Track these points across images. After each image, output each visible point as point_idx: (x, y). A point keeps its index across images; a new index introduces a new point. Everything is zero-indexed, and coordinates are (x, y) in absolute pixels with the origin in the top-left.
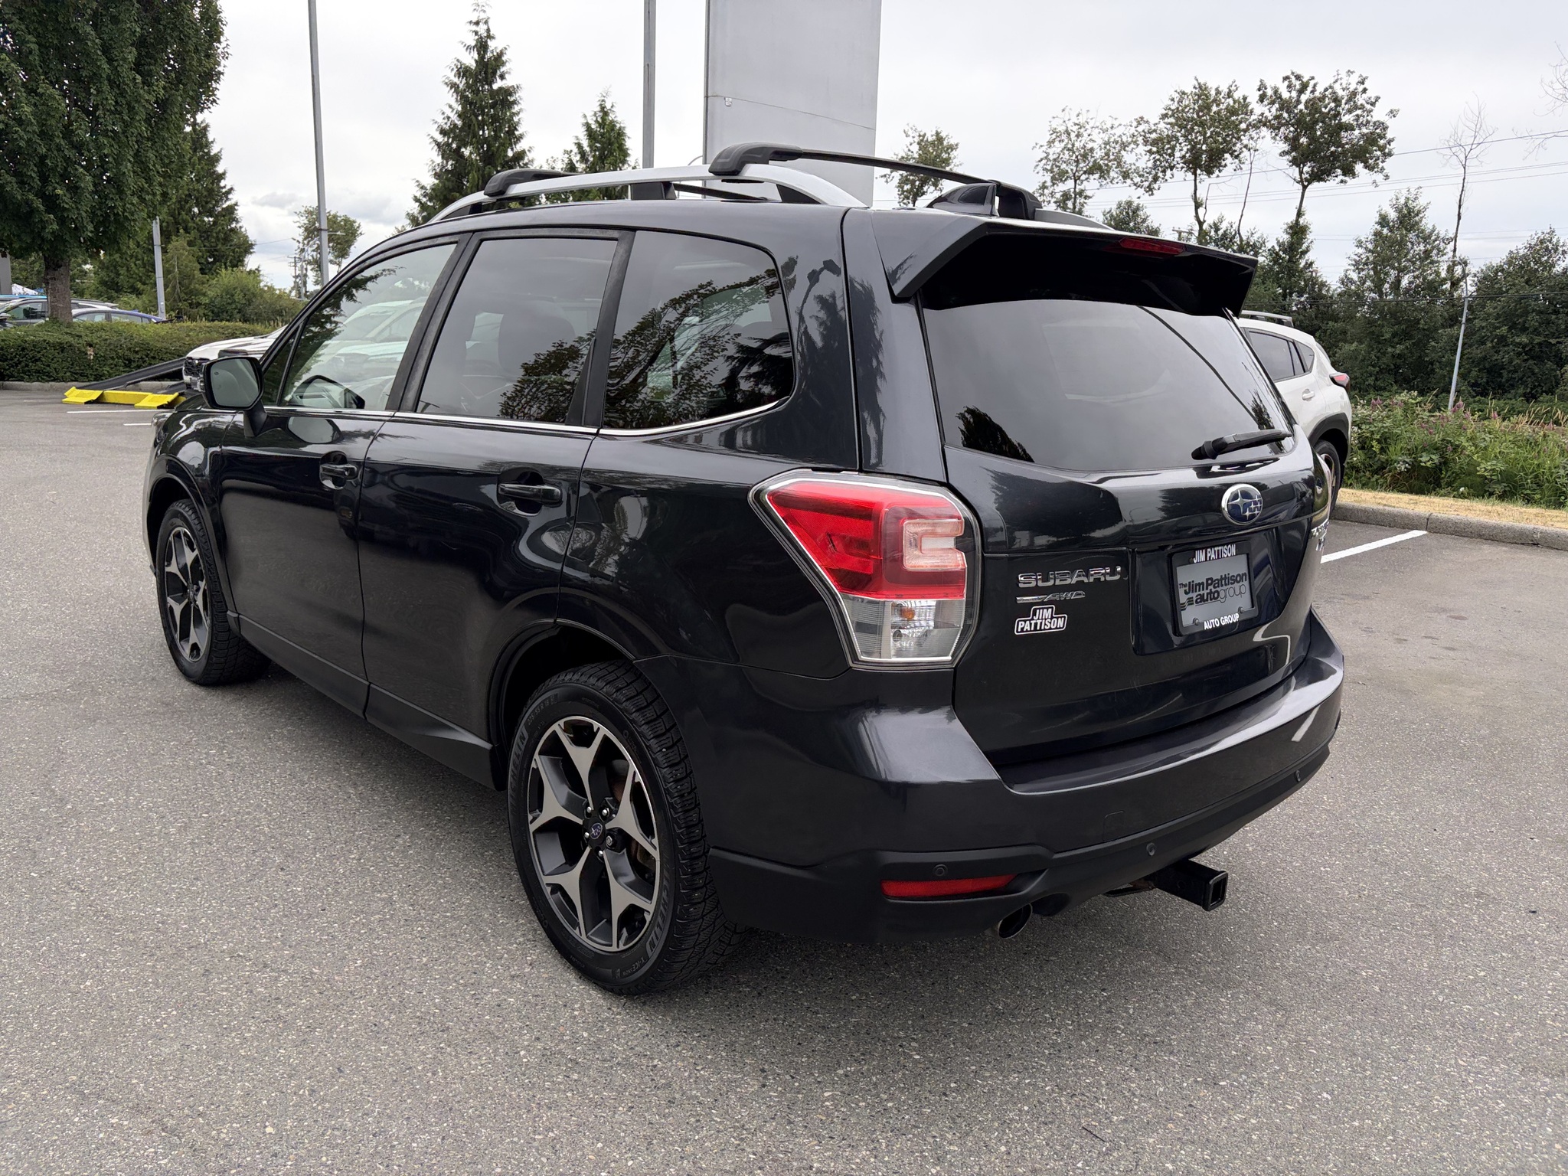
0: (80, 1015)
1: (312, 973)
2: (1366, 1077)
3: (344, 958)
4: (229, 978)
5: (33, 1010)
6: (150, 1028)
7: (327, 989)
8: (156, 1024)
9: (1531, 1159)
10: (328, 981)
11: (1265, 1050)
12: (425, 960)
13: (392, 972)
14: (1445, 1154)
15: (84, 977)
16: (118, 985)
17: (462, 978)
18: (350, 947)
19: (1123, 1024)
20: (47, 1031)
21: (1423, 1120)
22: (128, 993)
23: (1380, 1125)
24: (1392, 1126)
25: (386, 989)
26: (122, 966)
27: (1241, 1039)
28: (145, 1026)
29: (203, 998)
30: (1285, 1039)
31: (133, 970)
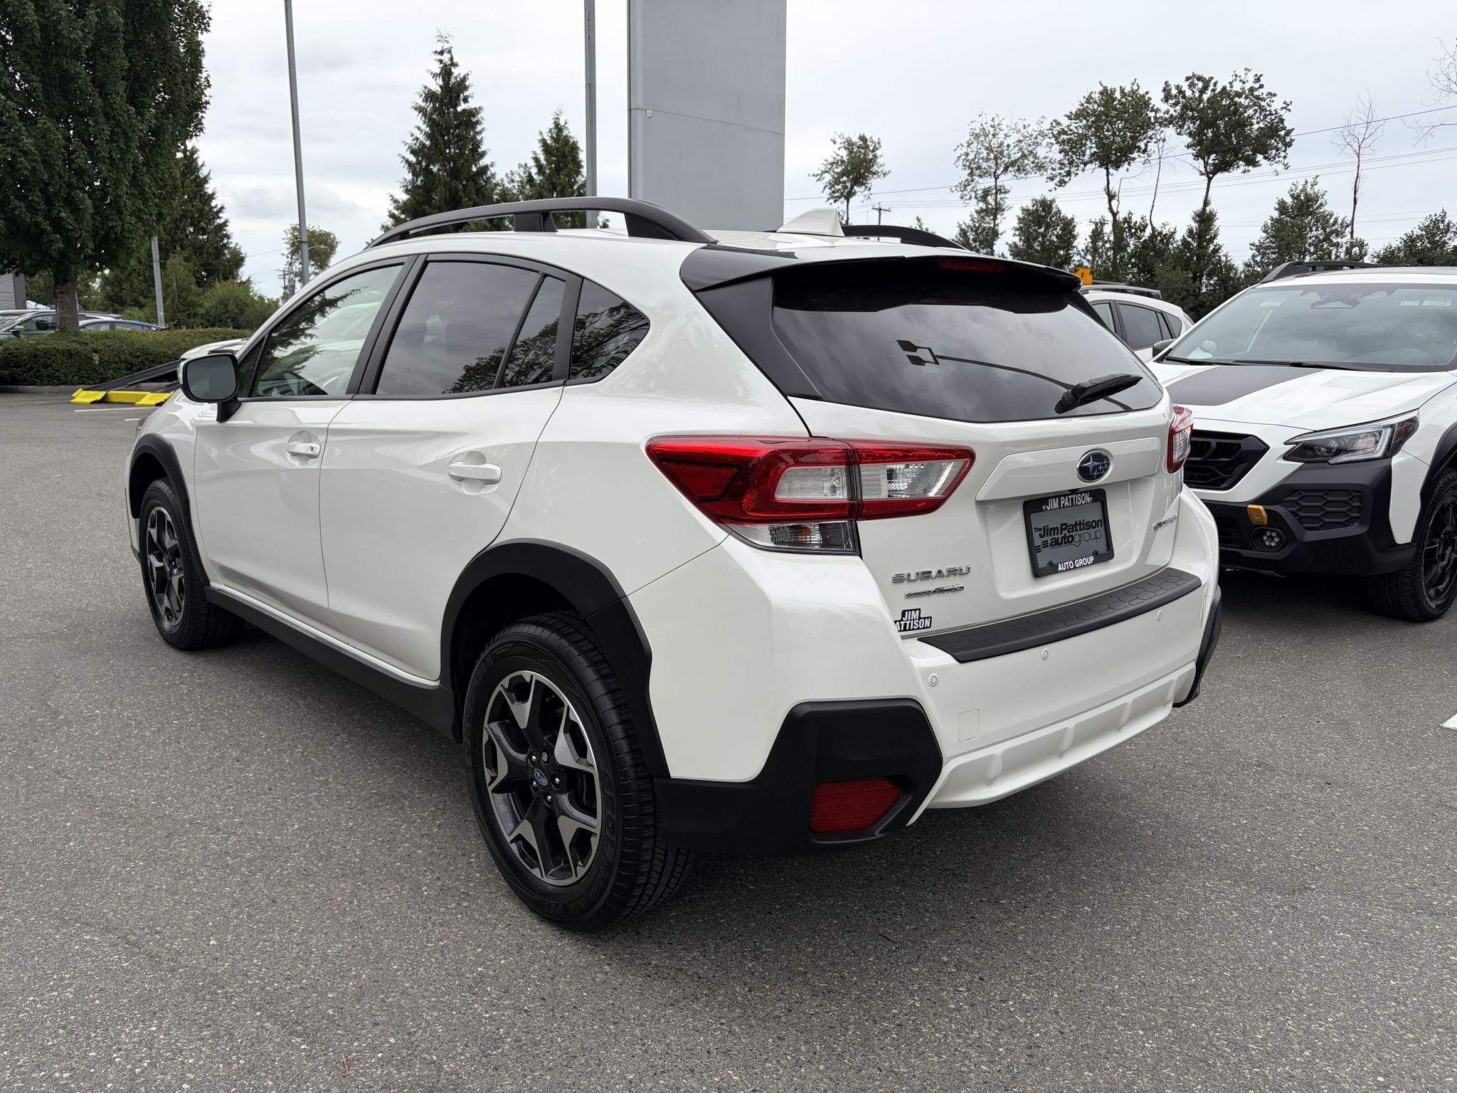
0: (64, 866)
1: (256, 834)
2: (1124, 896)
3: (284, 824)
4: (189, 839)
5: (25, 863)
6: (121, 874)
7: (268, 846)
8: (126, 871)
9: (1249, 952)
10: (269, 840)
11: (1044, 878)
12: (351, 824)
13: (323, 833)
14: (1177, 949)
15: (68, 839)
16: (95, 844)
17: (380, 837)
18: (289, 816)
19: (929, 862)
20: (38, 877)
21: (1165, 925)
22: (104, 850)
23: (1127, 929)
24: (1137, 930)
25: (317, 845)
26: (99, 832)
27: (1026, 871)
28: (116, 872)
29: (165, 853)
30: (1063, 870)
31: (110, 834)
